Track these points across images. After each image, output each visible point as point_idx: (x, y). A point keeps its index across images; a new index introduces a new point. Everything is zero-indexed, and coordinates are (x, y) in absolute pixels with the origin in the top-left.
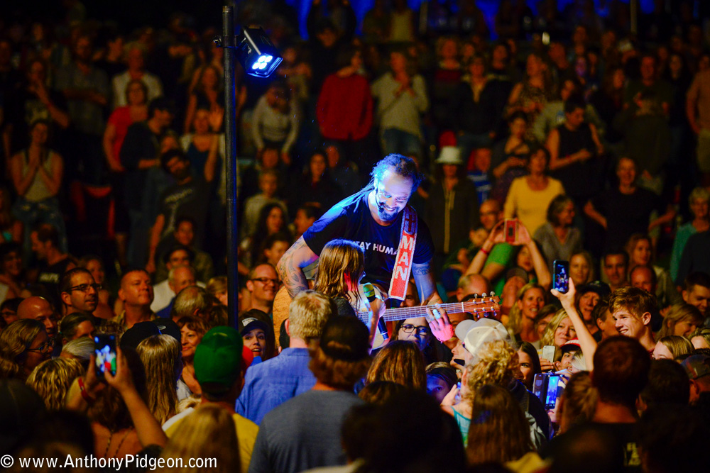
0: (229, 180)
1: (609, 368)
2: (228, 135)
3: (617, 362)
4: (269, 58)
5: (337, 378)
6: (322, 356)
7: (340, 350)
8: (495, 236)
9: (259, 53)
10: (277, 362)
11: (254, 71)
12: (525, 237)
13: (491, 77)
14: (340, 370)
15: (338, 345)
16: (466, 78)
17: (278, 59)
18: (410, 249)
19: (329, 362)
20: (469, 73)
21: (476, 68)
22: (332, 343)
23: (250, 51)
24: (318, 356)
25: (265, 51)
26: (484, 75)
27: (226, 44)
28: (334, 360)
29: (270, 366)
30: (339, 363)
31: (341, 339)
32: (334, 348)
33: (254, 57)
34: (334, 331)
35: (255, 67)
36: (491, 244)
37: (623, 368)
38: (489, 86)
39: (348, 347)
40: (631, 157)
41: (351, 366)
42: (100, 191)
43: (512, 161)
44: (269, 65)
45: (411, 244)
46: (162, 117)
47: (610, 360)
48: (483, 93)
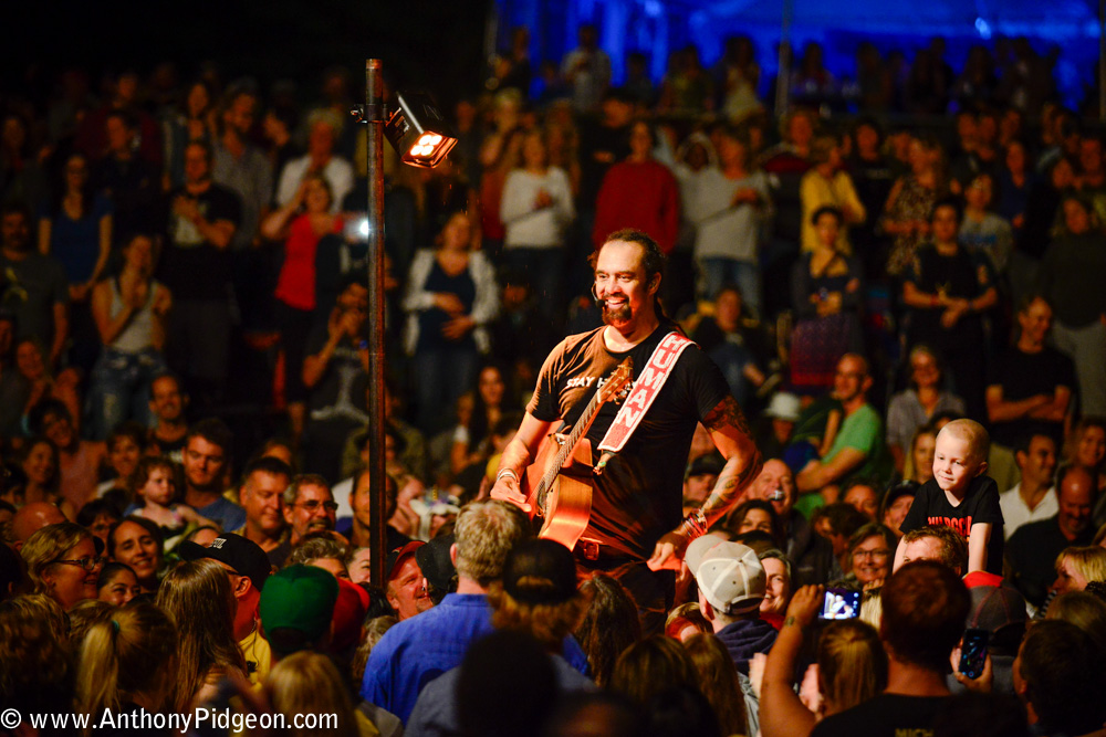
4: (436, 139)
6: (510, 604)
7: (538, 589)
9: (421, 130)
10: (434, 615)
11: (412, 159)
14: (542, 619)
15: (533, 581)
17: (451, 140)
18: (654, 387)
19: (524, 612)
22: (523, 580)
23: (407, 128)
24: (505, 604)
25: (430, 127)
27: (371, 117)
28: (532, 608)
29: (424, 623)
30: (538, 610)
31: (537, 573)
32: (528, 587)
33: (414, 137)
34: (524, 562)
35: (415, 151)
39: (549, 582)
44: (437, 149)
45: (657, 381)
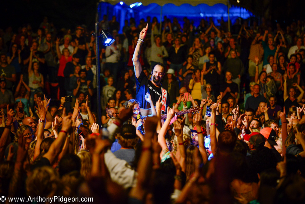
0: (97, 80)
1: (224, 140)
2: (97, 65)
3: (227, 138)
4: (110, 40)
5: (129, 145)
6: (122, 139)
8: (181, 99)
9: (107, 38)
11: (105, 44)
12: (191, 99)
13: (182, 45)
14: (129, 142)
15: (128, 134)
16: (174, 45)
17: (113, 40)
19: (126, 140)
20: (174, 43)
21: (177, 42)
22: (126, 134)
23: (104, 37)
25: (109, 37)
26: (179, 44)
27: (96, 35)
28: (127, 140)
30: (129, 140)
33: (106, 39)
35: (106, 42)
36: (180, 101)
37: (229, 140)
38: (181, 48)
40: (229, 71)
41: (133, 140)
42: (55, 85)
43: (188, 72)
44: (110, 42)
46: (77, 60)
47: (224, 138)
48: (178, 51)
